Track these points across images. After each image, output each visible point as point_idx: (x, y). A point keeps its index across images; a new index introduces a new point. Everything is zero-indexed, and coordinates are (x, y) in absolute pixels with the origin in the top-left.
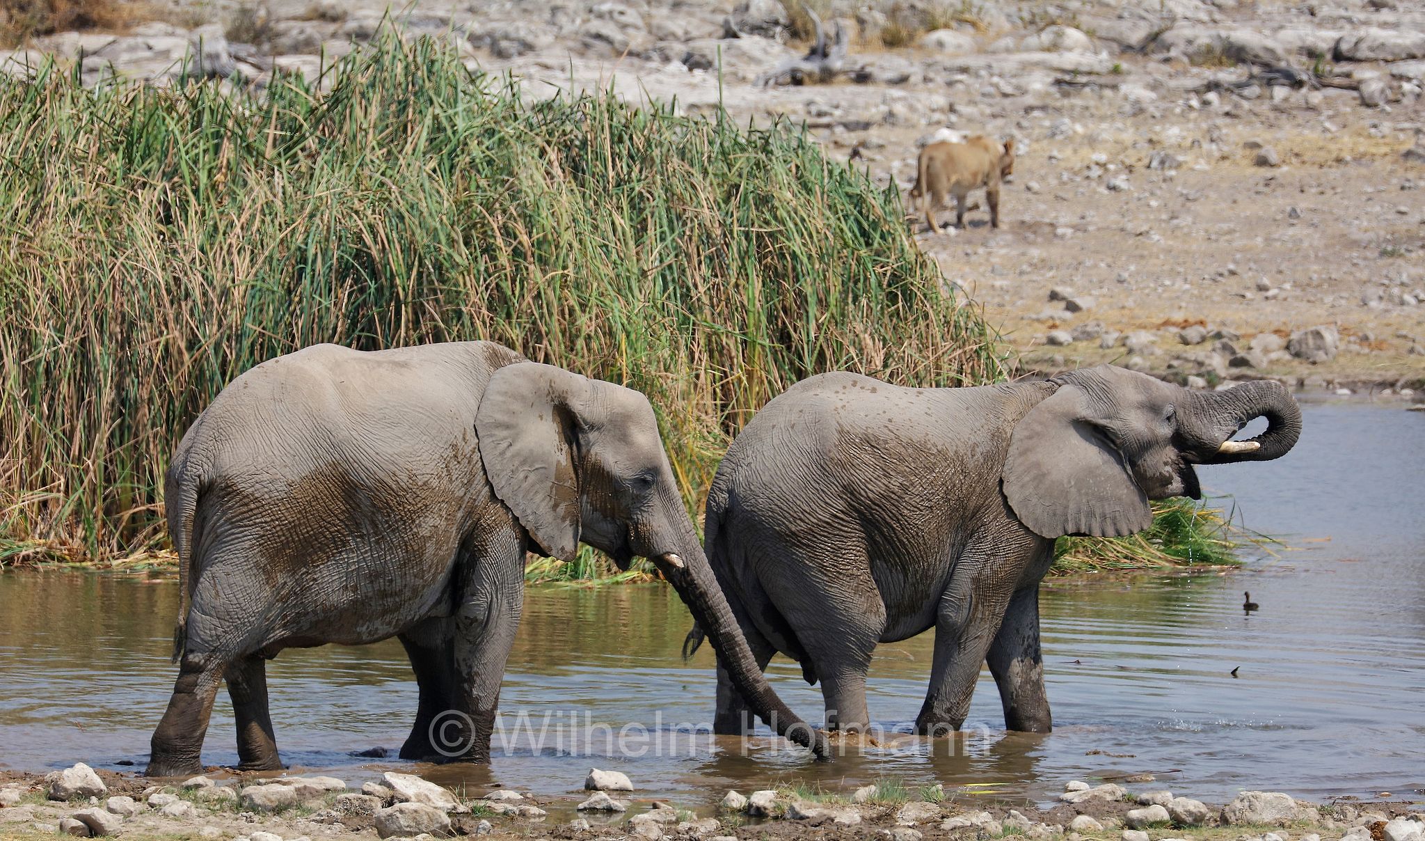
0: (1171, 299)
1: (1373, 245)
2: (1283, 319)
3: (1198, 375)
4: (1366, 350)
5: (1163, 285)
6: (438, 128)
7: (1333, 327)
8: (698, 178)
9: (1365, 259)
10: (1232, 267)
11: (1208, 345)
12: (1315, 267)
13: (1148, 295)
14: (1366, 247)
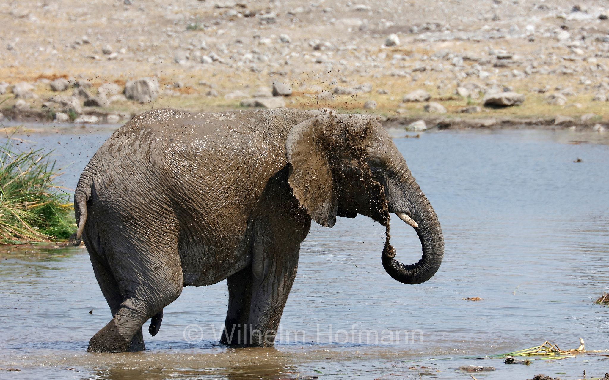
0: (44, 60)
1: (182, 23)
2: (121, 73)
3: (64, 112)
4: (178, 94)
5: (38, 51)
7: (155, 78)
9: (176, 32)
10: (85, 38)
11: (70, 92)
12: (142, 38)
13: (28, 58)
14: (176, 24)
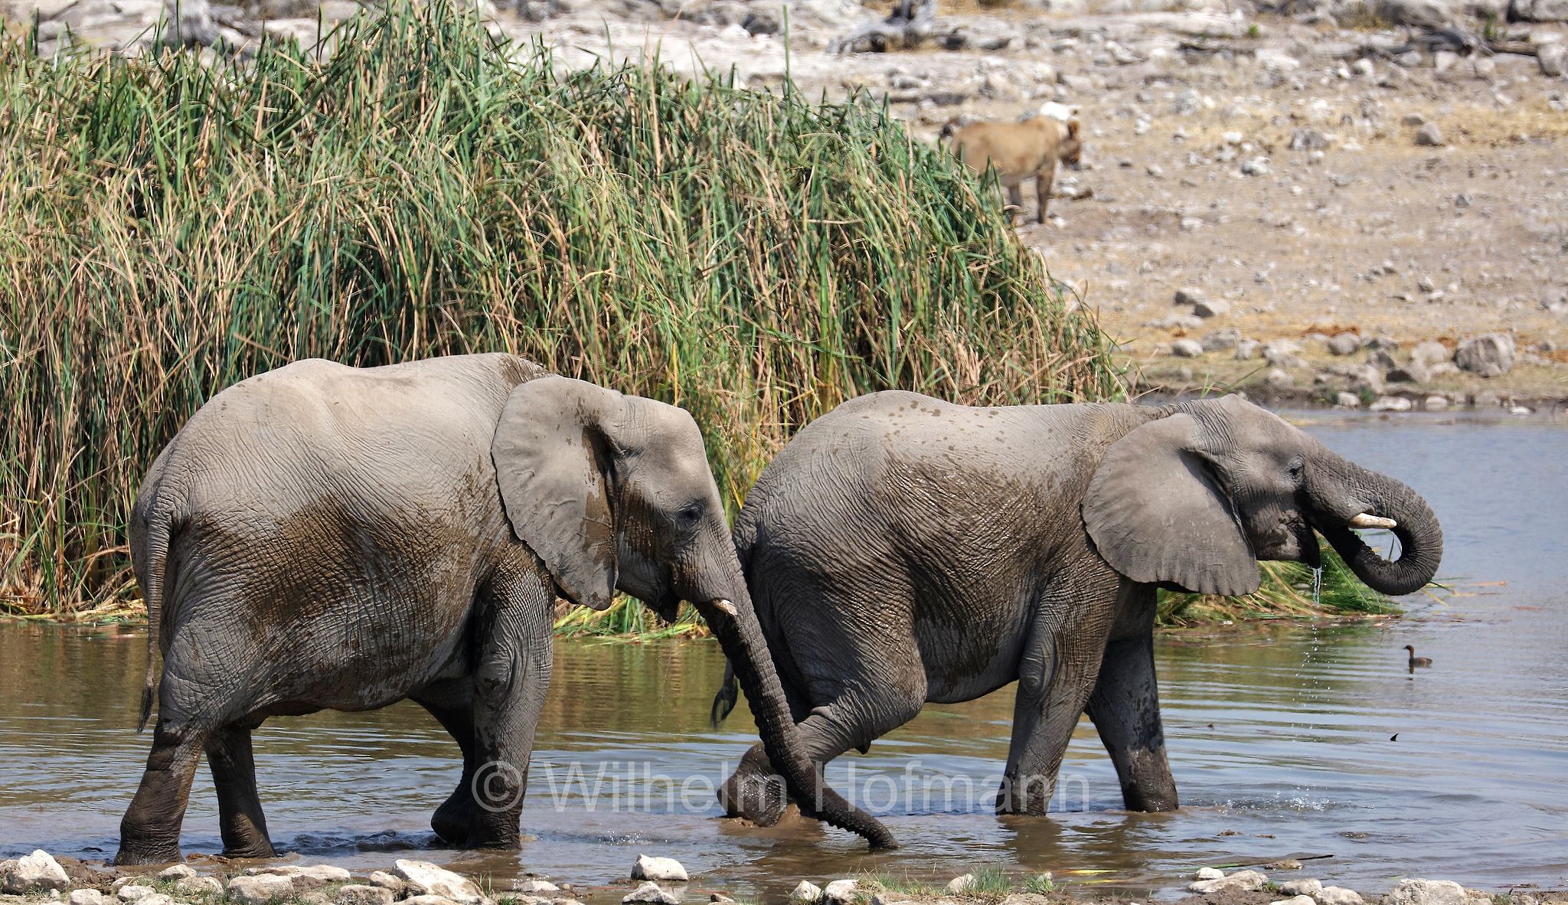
0: (1318, 302)
1: (1555, 239)
2: (1449, 325)
3: (1351, 391)
4: (1547, 362)
5: (1307, 285)
6: (456, 104)
7: (1508, 335)
8: (761, 162)
9: (1545, 255)
10: (1389, 264)
11: (1362, 357)
12: (1487, 265)
13: (1290, 298)
14: (1546, 241)
